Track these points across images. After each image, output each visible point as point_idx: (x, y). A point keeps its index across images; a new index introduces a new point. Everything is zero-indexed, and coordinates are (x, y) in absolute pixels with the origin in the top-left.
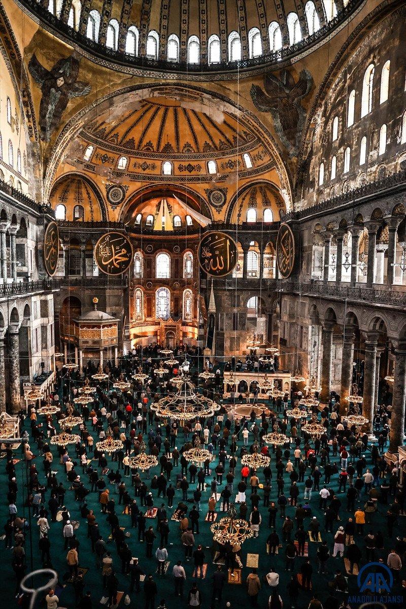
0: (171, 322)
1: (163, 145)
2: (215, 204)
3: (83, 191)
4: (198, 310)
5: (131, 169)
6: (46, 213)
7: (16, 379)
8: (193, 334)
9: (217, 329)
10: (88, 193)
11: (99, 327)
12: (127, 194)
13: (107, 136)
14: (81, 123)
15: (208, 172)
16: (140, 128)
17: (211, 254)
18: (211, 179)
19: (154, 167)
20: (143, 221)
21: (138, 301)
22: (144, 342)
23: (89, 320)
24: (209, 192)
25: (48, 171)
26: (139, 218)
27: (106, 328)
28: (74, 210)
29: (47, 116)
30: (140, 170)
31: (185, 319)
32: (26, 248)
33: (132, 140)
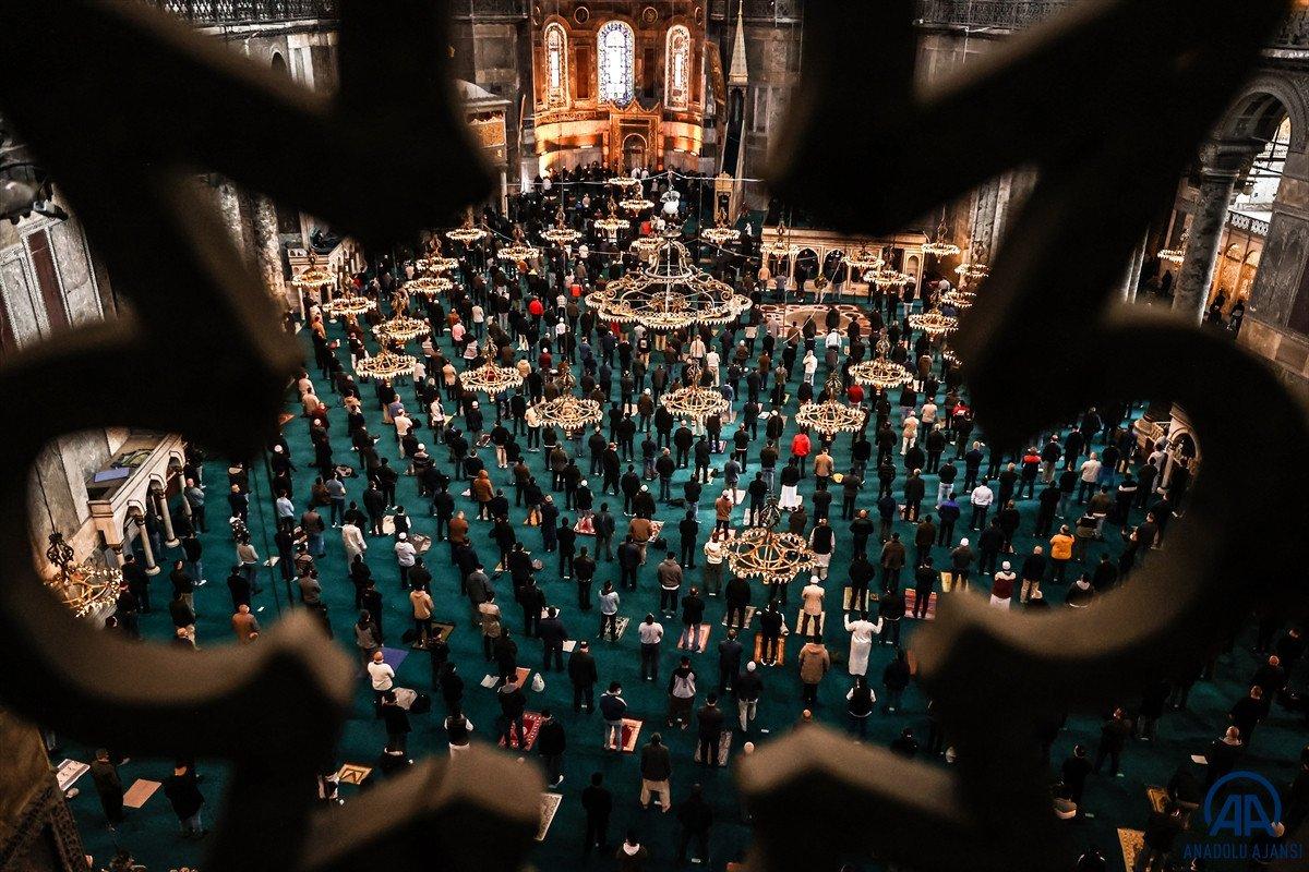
0: (635, 111)
4: (704, 81)
7: (269, 238)
8: (691, 141)
9: (750, 126)
21: (554, 57)
22: (570, 161)
27: (477, 122)
31: (671, 103)
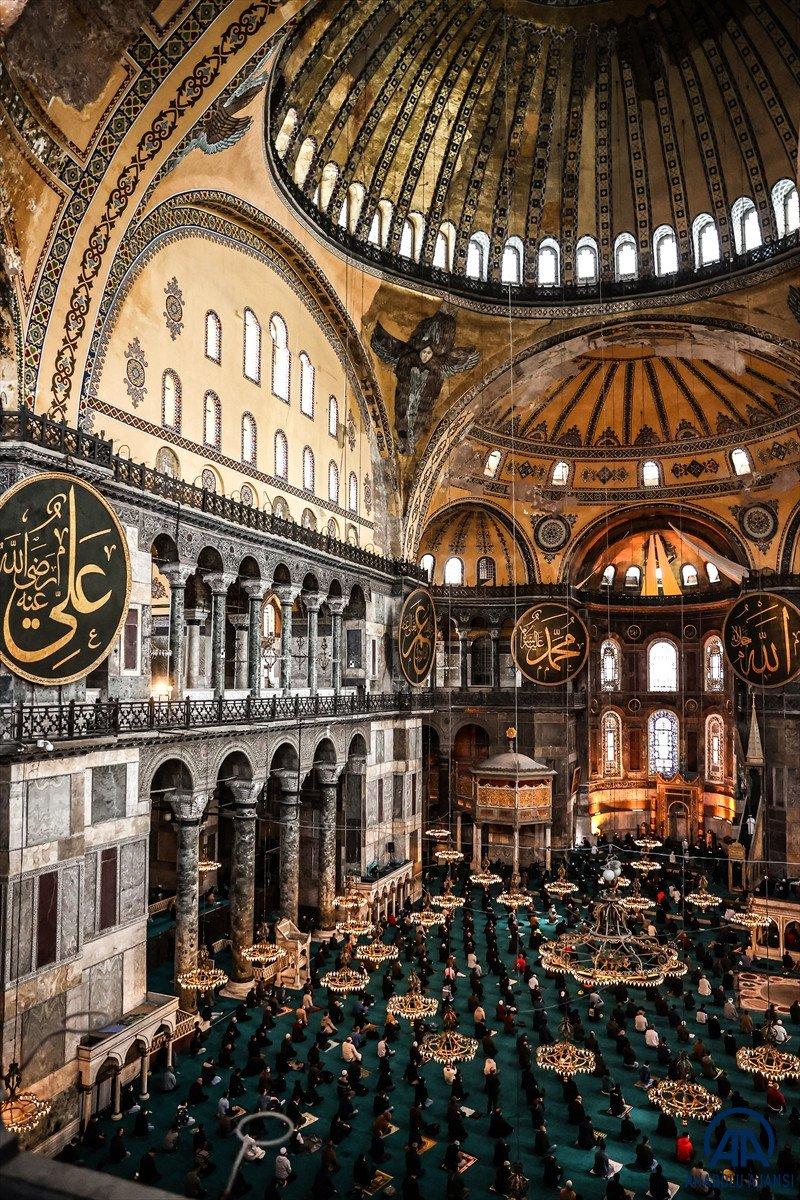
0: (679, 783)
1: (635, 431)
2: (756, 535)
3: (492, 531)
4: (734, 759)
5: (579, 482)
6: (405, 574)
7: (327, 866)
8: (727, 810)
9: (769, 802)
10: (500, 535)
11: (512, 784)
12: (574, 531)
13: (524, 430)
14: (469, 415)
15: (734, 471)
16: (586, 406)
17: (750, 641)
18: (741, 486)
19: (623, 475)
20: (620, 578)
21: (610, 738)
22: (623, 820)
23: (494, 770)
24: (740, 512)
25: (412, 503)
26: (610, 572)
27: (526, 787)
28: (478, 566)
29: (408, 413)
30: (598, 484)
31: (712, 778)
32: (363, 636)
33: (574, 432)
